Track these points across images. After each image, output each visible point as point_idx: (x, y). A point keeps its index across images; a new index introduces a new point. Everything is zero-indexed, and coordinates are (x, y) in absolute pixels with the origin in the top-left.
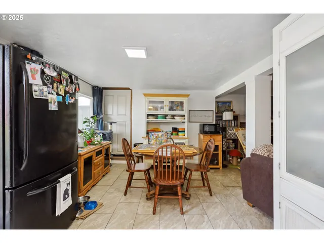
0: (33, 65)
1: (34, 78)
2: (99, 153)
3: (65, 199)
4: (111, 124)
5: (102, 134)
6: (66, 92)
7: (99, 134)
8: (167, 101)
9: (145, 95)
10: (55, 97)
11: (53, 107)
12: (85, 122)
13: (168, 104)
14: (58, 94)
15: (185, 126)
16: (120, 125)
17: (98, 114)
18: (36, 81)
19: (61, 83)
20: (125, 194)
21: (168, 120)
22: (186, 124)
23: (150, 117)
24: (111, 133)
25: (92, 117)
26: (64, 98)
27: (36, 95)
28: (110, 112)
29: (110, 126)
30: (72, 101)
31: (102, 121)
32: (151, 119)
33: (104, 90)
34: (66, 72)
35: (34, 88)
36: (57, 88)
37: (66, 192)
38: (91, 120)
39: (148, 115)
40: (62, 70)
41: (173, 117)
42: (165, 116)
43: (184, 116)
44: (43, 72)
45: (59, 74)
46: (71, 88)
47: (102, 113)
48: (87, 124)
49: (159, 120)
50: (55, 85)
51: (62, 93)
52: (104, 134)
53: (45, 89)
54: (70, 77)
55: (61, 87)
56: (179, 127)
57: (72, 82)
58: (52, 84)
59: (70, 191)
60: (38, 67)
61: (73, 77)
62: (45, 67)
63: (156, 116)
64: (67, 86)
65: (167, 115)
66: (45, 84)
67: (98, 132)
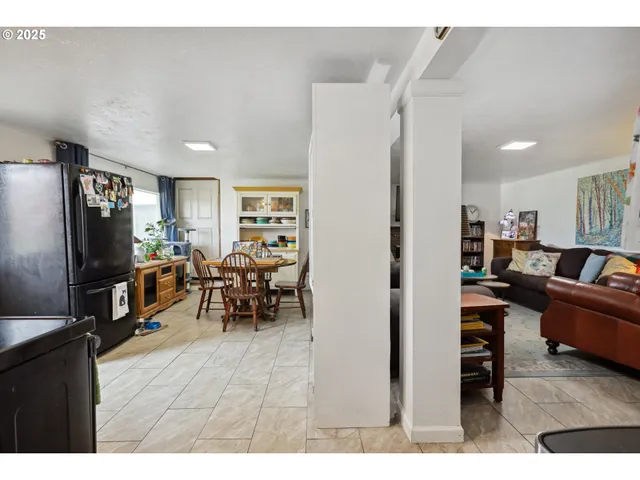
0: (86, 177)
1: (87, 189)
2: (166, 270)
3: (121, 305)
4: (188, 232)
5: (172, 247)
6: (118, 197)
7: (169, 246)
8: (267, 197)
9: (236, 189)
10: (106, 204)
11: (106, 214)
12: (148, 230)
13: (269, 201)
14: (110, 201)
15: (296, 234)
16: (204, 233)
17: (169, 218)
18: (89, 191)
19: (112, 189)
20: (198, 318)
21: (272, 224)
22: (297, 230)
23: (244, 221)
24: (188, 246)
25: (159, 223)
26: (116, 204)
27: (90, 204)
28: (187, 213)
29: (186, 235)
30: (125, 206)
31: (175, 227)
32: (247, 224)
33: (177, 182)
34: (117, 176)
35: (88, 198)
36: (109, 194)
37: (122, 298)
38: (157, 227)
39: (241, 218)
40: (113, 175)
41: (279, 220)
42: (267, 220)
43: (294, 218)
44: (95, 181)
45: (110, 180)
46: (124, 193)
47: (174, 216)
48: (150, 232)
49: (259, 225)
50: (106, 192)
51: (113, 199)
52: (176, 247)
53: (98, 197)
54: (122, 180)
55: (113, 193)
56: (288, 235)
57: (124, 186)
58: (103, 191)
59: (126, 298)
60: (90, 178)
61: (125, 179)
62: (96, 176)
63: (254, 220)
64: (119, 190)
65: (270, 218)
66: (97, 193)
67: (168, 243)
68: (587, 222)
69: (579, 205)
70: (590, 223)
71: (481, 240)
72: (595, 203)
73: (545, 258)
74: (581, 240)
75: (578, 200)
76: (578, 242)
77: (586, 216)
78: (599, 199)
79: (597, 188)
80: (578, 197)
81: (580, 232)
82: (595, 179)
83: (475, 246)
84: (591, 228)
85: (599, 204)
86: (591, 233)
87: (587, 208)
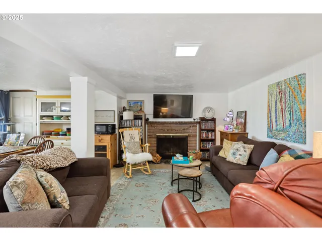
8: (58, 102)
21: (64, 121)
39: (42, 117)
41: (67, 117)
68: (274, 120)
69: (269, 106)
70: (276, 121)
71: (214, 131)
72: (279, 104)
73: (242, 149)
74: (270, 135)
75: (268, 102)
76: (269, 137)
77: (273, 114)
78: (281, 102)
79: (280, 92)
80: (268, 99)
81: (270, 129)
82: (278, 84)
83: (210, 135)
84: (277, 126)
85: (281, 105)
86: (277, 130)
87: (274, 109)
